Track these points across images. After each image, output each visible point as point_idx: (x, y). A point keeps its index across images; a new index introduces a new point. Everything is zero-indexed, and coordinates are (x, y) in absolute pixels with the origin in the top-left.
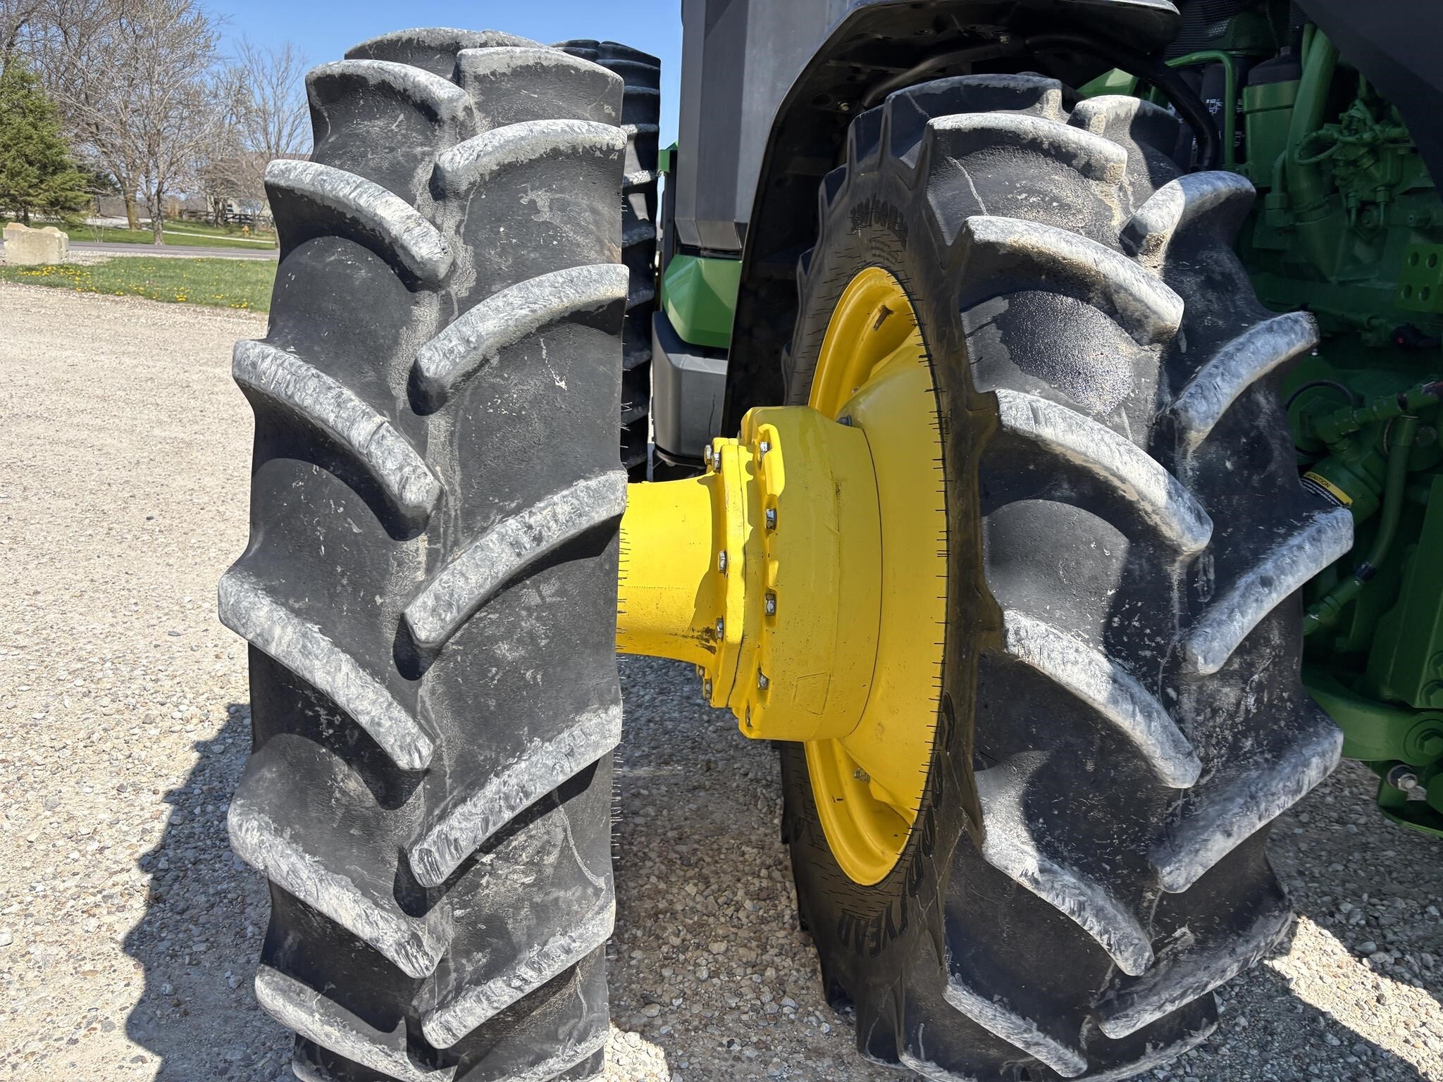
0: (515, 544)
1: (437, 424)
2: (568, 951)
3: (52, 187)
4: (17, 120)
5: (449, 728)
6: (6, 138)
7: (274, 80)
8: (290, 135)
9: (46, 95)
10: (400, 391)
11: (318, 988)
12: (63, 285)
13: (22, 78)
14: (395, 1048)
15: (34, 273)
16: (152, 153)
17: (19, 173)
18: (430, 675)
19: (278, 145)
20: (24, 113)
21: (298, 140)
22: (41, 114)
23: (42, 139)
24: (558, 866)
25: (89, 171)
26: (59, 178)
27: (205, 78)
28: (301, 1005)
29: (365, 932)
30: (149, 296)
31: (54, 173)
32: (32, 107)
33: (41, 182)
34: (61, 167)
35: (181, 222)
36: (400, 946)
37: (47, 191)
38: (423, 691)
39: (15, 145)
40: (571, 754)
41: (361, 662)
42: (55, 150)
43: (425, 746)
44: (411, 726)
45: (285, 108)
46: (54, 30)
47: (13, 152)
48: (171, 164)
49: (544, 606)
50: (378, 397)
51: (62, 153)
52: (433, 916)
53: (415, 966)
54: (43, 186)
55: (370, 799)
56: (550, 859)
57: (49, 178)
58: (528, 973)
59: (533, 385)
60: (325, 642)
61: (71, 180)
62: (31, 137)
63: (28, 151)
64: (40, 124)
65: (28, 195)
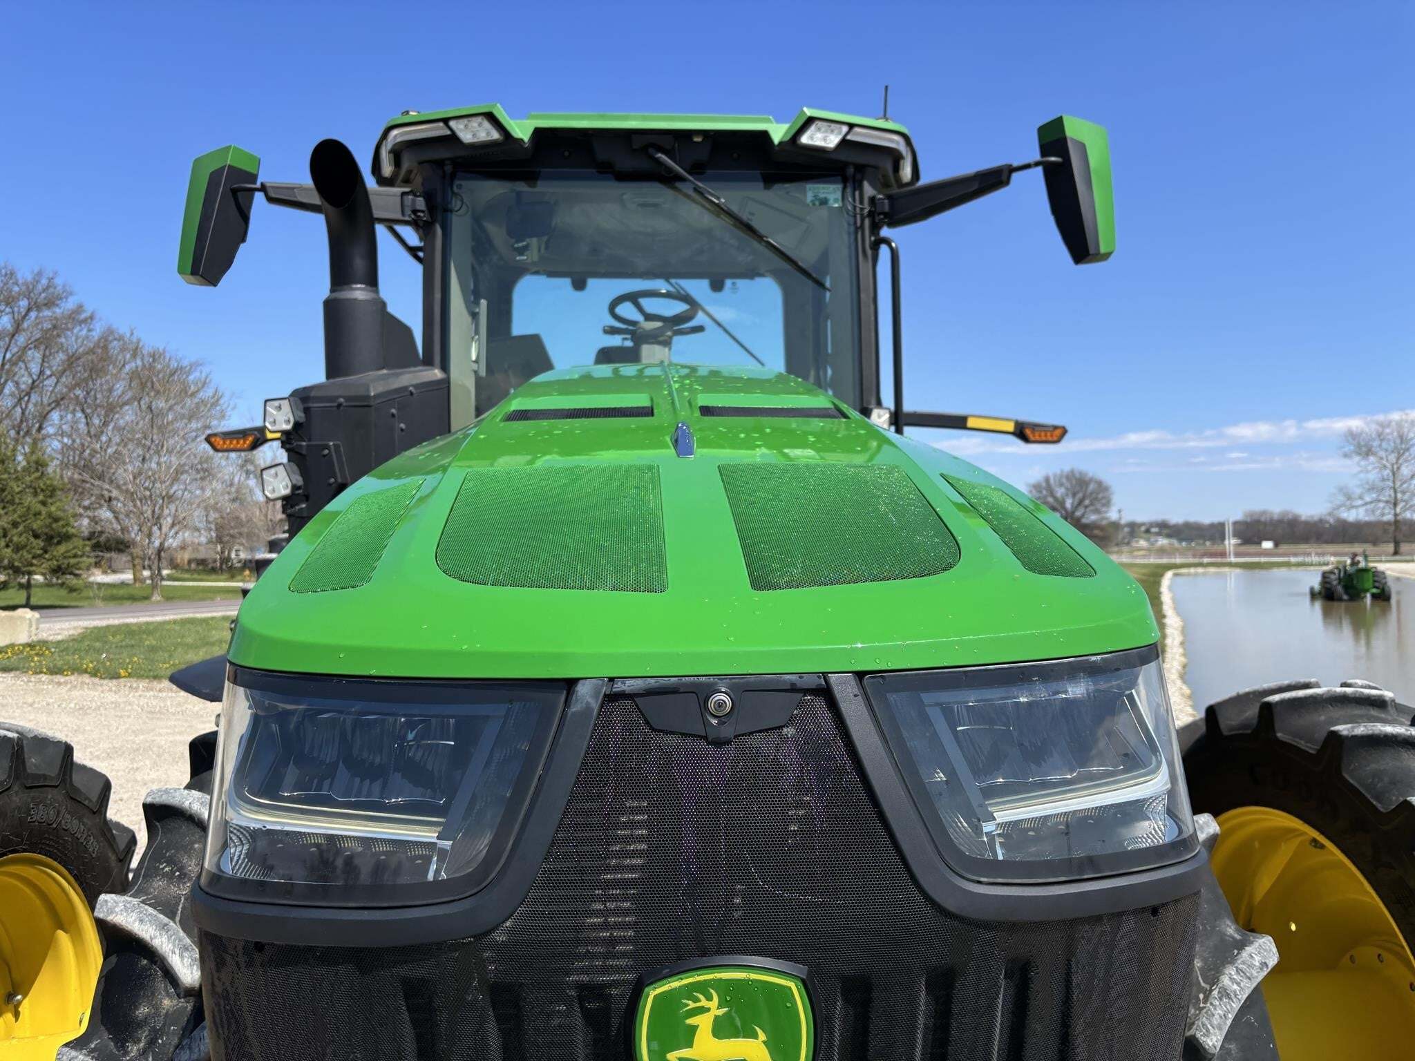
3: (55, 556)
4: (29, 499)
6: (16, 516)
12: (16, 669)
13: (37, 463)
17: (24, 547)
20: (36, 492)
22: (52, 491)
23: (50, 515)
25: (98, 537)
26: (62, 548)
30: (94, 673)
31: (59, 543)
32: (44, 487)
33: (46, 552)
34: (67, 537)
35: (188, 571)
37: (51, 559)
39: (24, 521)
42: (61, 523)
46: (79, 414)
47: (21, 528)
51: (69, 525)
54: (47, 556)
57: (53, 548)
61: (74, 548)
62: (40, 513)
63: (35, 526)
64: (50, 501)
65: (32, 565)
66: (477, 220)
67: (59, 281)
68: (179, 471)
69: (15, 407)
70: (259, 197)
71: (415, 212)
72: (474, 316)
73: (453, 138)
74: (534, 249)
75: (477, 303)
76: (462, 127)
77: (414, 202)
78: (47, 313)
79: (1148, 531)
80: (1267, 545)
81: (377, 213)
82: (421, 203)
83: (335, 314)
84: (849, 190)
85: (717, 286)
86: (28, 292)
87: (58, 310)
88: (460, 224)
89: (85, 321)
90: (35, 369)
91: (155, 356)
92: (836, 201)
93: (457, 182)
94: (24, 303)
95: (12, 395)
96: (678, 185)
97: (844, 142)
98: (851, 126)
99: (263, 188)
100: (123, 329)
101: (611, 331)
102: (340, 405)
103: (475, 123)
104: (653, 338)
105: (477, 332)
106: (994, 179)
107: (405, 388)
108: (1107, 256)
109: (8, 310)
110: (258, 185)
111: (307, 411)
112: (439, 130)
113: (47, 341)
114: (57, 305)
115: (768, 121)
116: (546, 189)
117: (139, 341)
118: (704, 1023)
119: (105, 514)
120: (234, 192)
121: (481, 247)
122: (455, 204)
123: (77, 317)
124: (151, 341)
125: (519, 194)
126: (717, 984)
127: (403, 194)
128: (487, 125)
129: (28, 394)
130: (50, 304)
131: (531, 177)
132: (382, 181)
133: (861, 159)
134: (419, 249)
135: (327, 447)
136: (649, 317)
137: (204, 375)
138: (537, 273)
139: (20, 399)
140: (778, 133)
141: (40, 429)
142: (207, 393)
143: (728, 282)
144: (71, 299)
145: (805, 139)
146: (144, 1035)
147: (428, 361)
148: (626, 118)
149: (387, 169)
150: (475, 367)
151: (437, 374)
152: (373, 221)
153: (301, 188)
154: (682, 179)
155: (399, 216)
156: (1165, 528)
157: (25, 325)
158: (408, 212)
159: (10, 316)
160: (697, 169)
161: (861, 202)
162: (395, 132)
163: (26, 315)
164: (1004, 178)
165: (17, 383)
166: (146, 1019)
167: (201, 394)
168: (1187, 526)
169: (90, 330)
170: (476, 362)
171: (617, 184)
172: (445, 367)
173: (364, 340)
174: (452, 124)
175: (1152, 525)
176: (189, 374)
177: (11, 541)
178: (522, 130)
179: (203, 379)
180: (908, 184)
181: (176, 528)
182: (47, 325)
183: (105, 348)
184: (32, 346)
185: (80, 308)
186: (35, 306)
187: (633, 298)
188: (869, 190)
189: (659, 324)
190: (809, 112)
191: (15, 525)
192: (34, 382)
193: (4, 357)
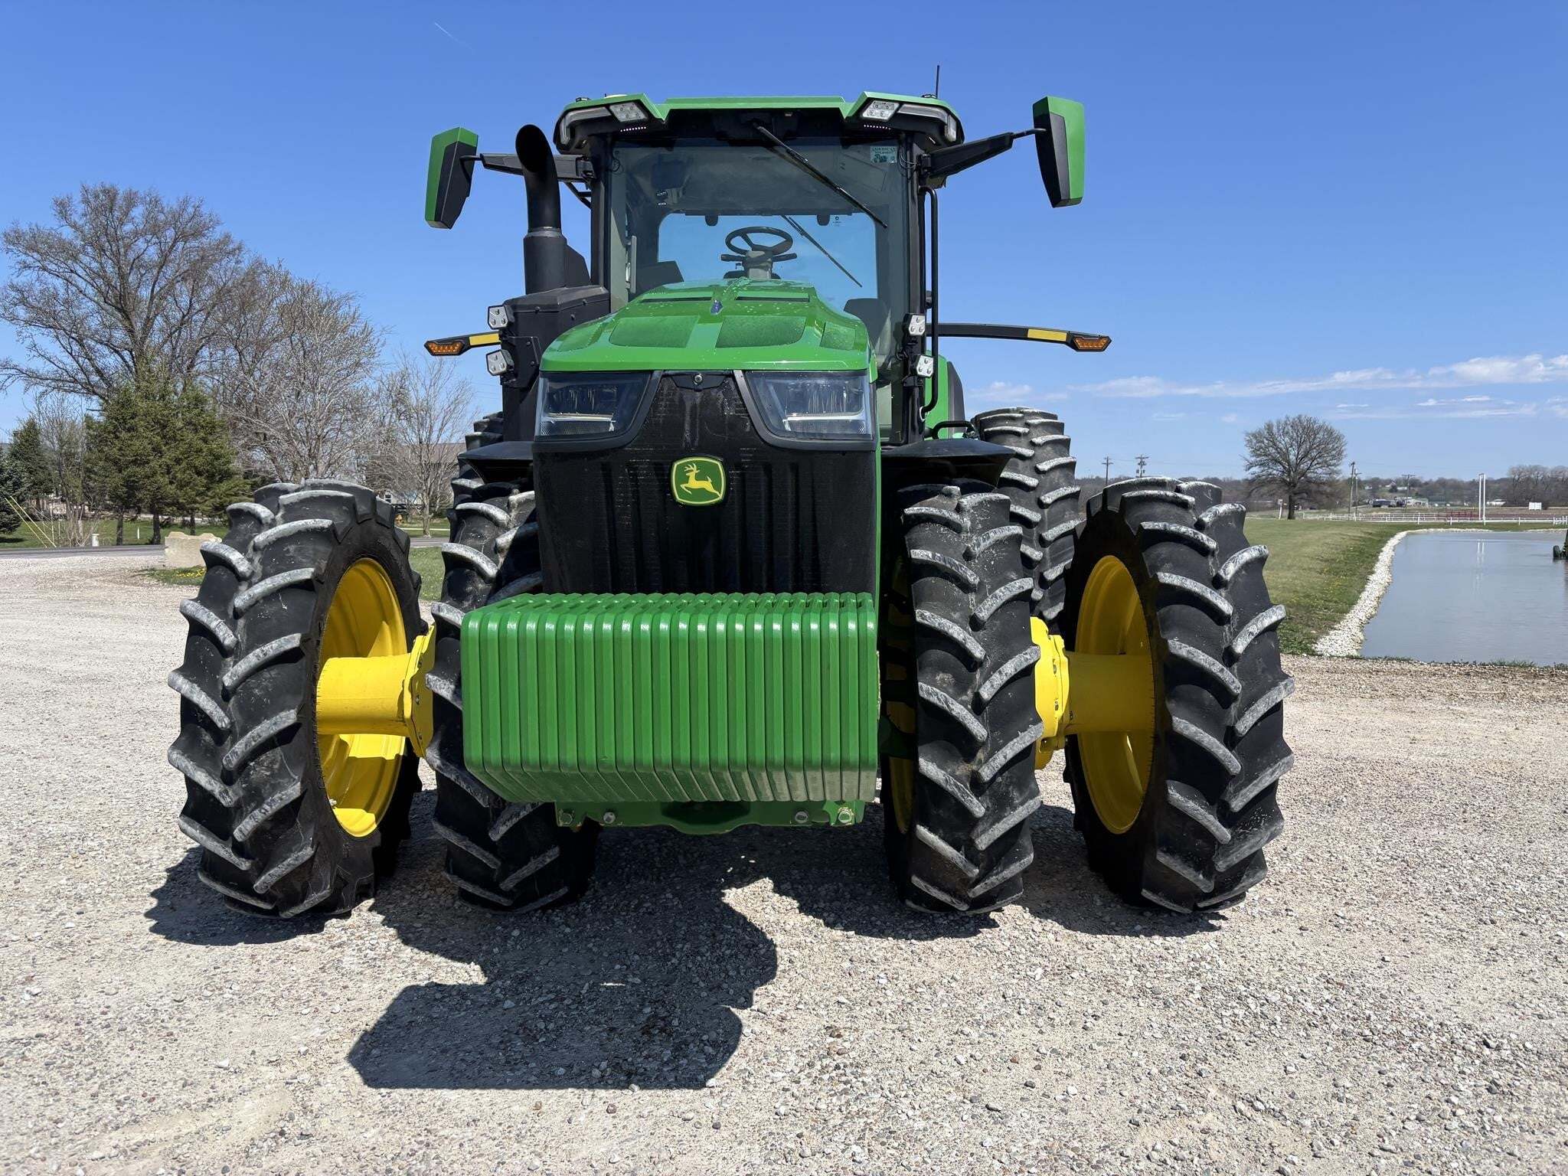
0: (258, 656)
1: (241, 622)
2: (281, 799)
3: (217, 494)
4: (190, 436)
5: (237, 717)
6: (178, 452)
7: (428, 382)
8: (441, 429)
9: (219, 412)
10: (231, 613)
11: (199, 822)
13: (197, 399)
14: (226, 846)
15: (189, 574)
16: (312, 456)
17: (188, 484)
18: (232, 700)
19: (429, 439)
20: (196, 429)
21: (448, 433)
22: (211, 428)
23: (211, 452)
24: (279, 770)
25: (255, 476)
26: (224, 486)
27: (369, 383)
28: (193, 827)
29: (209, 787)
31: (221, 481)
32: (204, 424)
33: (208, 489)
34: (227, 475)
36: (220, 793)
37: (213, 497)
38: (230, 705)
39: (186, 458)
40: (275, 724)
41: (208, 694)
42: (223, 460)
43: (227, 720)
44: (222, 714)
45: (437, 406)
46: (231, 351)
47: (184, 464)
48: (330, 465)
49: (271, 678)
50: (222, 615)
51: (229, 462)
52: (235, 786)
53: (227, 801)
54: (209, 494)
55: (213, 743)
56: (276, 766)
57: (215, 485)
58: (267, 807)
59: (274, 608)
60: (198, 689)
61: (236, 486)
62: (201, 450)
63: (197, 463)
64: (210, 438)
65: (195, 502)
66: (630, 174)
67: (204, 210)
68: (333, 411)
69: (165, 342)
70: (478, 165)
71: (585, 172)
72: (628, 248)
73: (612, 118)
74: (673, 196)
75: (629, 238)
76: (618, 110)
77: (585, 165)
78: (194, 243)
79: (1394, 490)
80: (1535, 506)
81: (559, 175)
82: (590, 166)
83: (531, 247)
84: (903, 150)
85: (823, 221)
86: (175, 219)
87: (204, 240)
88: (618, 180)
89: (232, 252)
90: (184, 300)
91: (305, 291)
92: (893, 159)
93: (615, 150)
94: (170, 233)
95: (161, 330)
96: (776, 148)
97: (896, 115)
98: (901, 103)
99: (482, 158)
100: (271, 262)
101: (726, 258)
102: (537, 311)
103: (628, 107)
104: (757, 263)
105: (629, 260)
106: (999, 144)
107: (580, 300)
108: (1078, 201)
109: (154, 240)
110: (478, 155)
111: (515, 314)
112: (603, 113)
113: (195, 274)
114: (204, 235)
115: (840, 100)
116: (681, 153)
117: (288, 273)
118: (692, 475)
119: (259, 455)
120: (462, 161)
121: (634, 194)
122: (615, 166)
123: (225, 248)
124: (300, 273)
125: (660, 157)
126: (697, 463)
127: (577, 159)
128: (636, 108)
129: (179, 329)
130: (197, 234)
131: (670, 145)
132: (562, 148)
133: (910, 127)
134: (587, 194)
135: (530, 340)
136: (755, 248)
137: (353, 309)
138: (678, 212)
139: (170, 335)
140: (847, 110)
141: (192, 366)
142: (355, 330)
143: (832, 217)
144: (218, 228)
145: (865, 114)
146: (471, 598)
147: (595, 281)
148: (736, 101)
149: (565, 138)
150: (628, 286)
151: (602, 290)
152: (557, 179)
153: (508, 158)
154: (779, 145)
155: (574, 175)
156: (1415, 487)
157: (172, 257)
158: (581, 171)
159: (156, 247)
160: (789, 137)
161: (911, 161)
162: (571, 114)
163: (173, 246)
164: (1007, 143)
165: (167, 317)
166: (471, 592)
167: (350, 330)
168: (1442, 483)
169: (237, 262)
170: (629, 282)
171: (729, 148)
172: (607, 286)
173: (552, 266)
174: (612, 108)
175: (1398, 482)
176: (337, 309)
177: (175, 478)
178: (661, 113)
179: (351, 314)
180: (954, 143)
181: (332, 468)
182: (195, 257)
183: (254, 282)
184: (179, 279)
185: (227, 238)
186: (183, 236)
187: (743, 233)
188: (917, 150)
189: (762, 253)
190: (869, 94)
191: (178, 461)
192: (184, 316)
193: (153, 291)
